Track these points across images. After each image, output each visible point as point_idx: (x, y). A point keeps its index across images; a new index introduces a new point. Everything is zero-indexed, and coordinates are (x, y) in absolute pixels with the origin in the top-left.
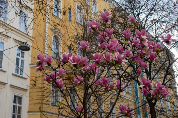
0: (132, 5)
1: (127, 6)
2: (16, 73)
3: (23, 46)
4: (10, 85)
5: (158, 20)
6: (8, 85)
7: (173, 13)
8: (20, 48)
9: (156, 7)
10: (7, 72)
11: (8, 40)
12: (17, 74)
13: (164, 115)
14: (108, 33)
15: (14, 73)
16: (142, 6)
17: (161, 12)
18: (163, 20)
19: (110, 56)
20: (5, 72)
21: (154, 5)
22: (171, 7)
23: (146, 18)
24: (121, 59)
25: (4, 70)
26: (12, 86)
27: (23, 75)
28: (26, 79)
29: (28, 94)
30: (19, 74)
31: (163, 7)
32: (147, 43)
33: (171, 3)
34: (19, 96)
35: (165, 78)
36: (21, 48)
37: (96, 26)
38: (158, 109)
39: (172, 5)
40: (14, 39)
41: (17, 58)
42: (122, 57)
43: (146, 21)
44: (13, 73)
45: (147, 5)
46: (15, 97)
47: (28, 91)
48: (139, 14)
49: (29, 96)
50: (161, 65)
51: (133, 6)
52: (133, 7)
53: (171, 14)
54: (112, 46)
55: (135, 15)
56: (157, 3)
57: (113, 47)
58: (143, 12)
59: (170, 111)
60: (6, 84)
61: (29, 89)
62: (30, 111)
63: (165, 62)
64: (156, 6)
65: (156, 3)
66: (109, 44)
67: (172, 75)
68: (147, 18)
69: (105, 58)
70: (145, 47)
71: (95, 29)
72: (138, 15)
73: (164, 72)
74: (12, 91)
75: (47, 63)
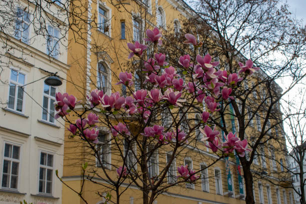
0: (215, 14)
1: (207, 15)
2: (43, 119)
3: (52, 79)
4: (35, 137)
5: (255, 36)
6: (32, 137)
7: (276, 26)
8: (47, 82)
9: (251, 17)
10: (29, 119)
11: (30, 70)
12: (45, 121)
13: (266, 180)
14: (158, 60)
15: (41, 119)
16: (231, 16)
17: (259, 24)
18: (261, 36)
19: (159, 94)
20: (27, 117)
21: (248, 13)
22: (273, 16)
23: (236, 33)
24: (175, 98)
25: (26, 115)
26: (38, 139)
27: (54, 122)
28: (58, 128)
29: (61, 150)
30: (48, 121)
31: (261, 17)
32: (214, 74)
33: (273, 10)
34: (48, 153)
35: (265, 124)
36: (49, 81)
37: (140, 49)
38: (256, 169)
39: (275, 14)
40: (40, 69)
41: (44, 97)
42: (176, 95)
43: (236, 38)
44: (39, 120)
45: (238, 13)
46: (43, 155)
47: (63, 146)
48: (225, 27)
49: (63, 154)
50: (259, 104)
51: (216, 16)
52: (217, 18)
53: (273, 27)
54: (164, 80)
55: (220, 30)
56: (252, 10)
57: (166, 80)
58: (231, 24)
59: (275, 172)
60: (29, 135)
61: (63, 143)
62: (65, 175)
63: (266, 99)
64: (251, 15)
65: (250, 11)
66: (160, 77)
67: (276, 119)
68: (238, 33)
69: (151, 97)
70: (211, 81)
71: (140, 53)
72: (224, 29)
73: (264, 115)
74: (39, 147)
75: (69, 106)
